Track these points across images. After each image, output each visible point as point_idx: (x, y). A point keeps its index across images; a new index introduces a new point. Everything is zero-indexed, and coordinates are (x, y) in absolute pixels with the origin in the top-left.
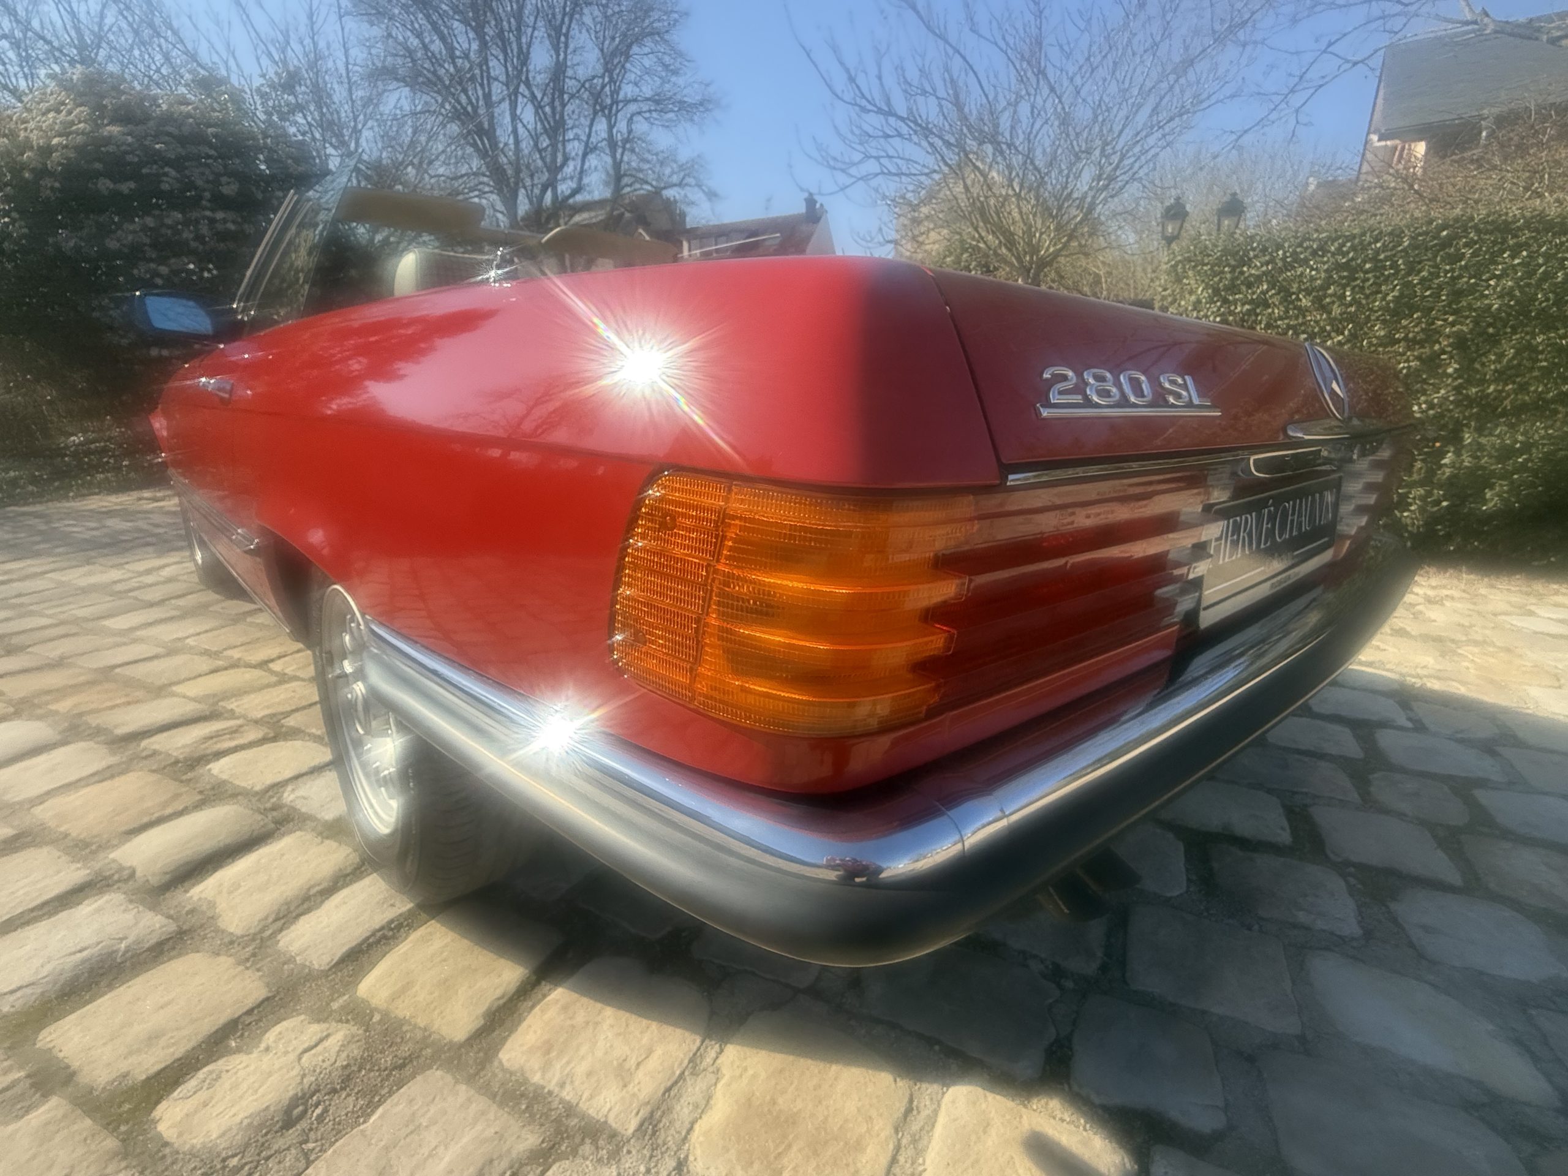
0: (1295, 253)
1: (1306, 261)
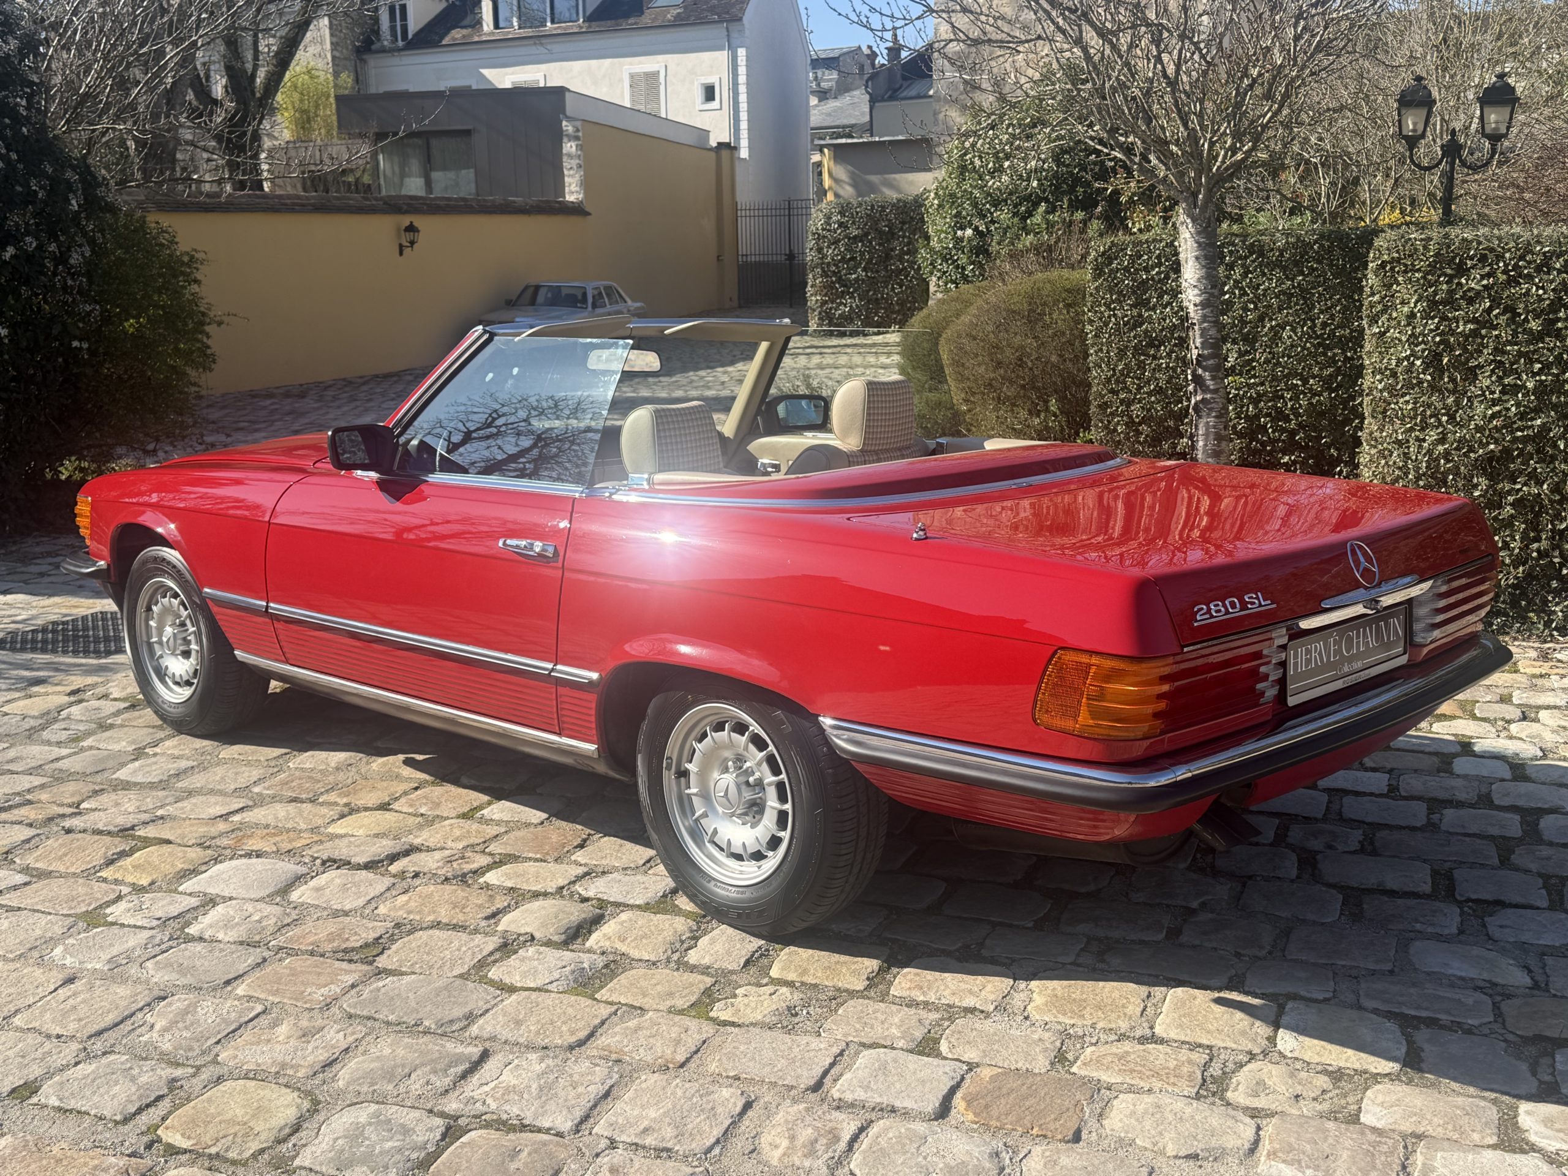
0: (1516, 267)
1: (1529, 278)
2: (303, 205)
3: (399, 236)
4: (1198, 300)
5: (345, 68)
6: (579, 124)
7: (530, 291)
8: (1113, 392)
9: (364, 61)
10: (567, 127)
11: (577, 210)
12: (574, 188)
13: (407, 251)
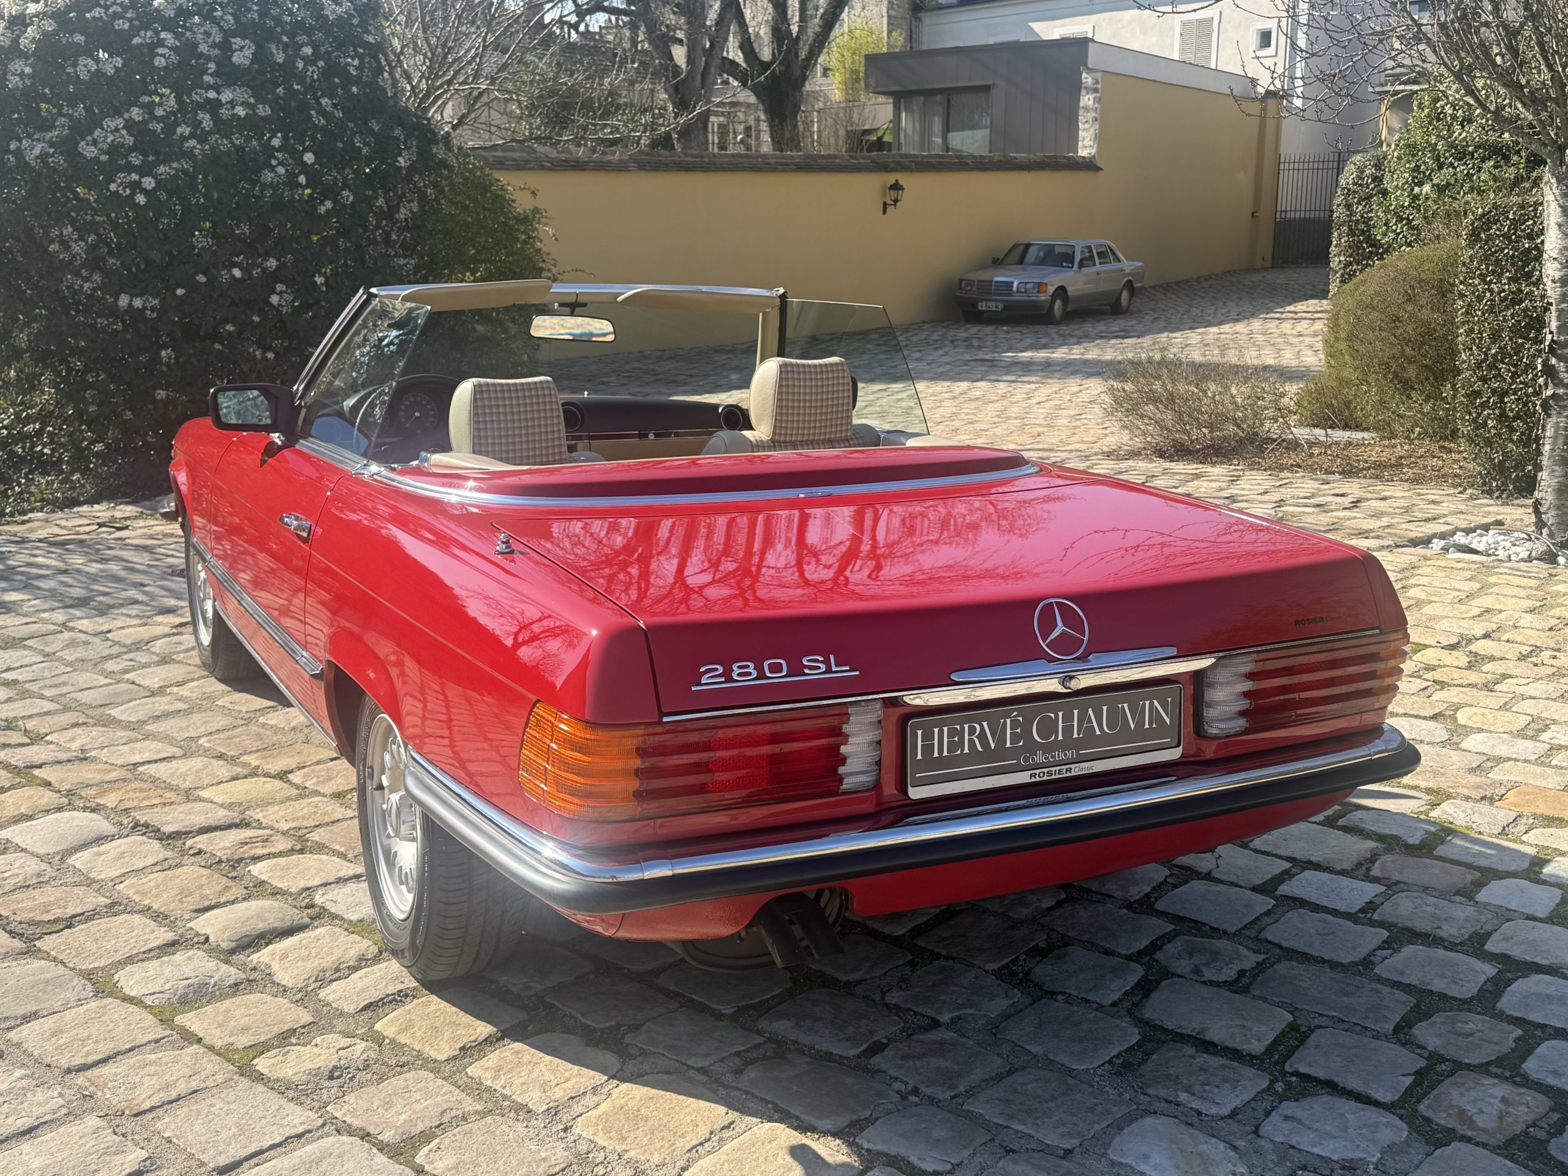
2: (786, 164)
3: (884, 194)
4: (1557, 275)
5: (900, 26)
6: (1098, 75)
7: (1020, 249)
8: (1484, 379)
9: (919, 19)
10: (1087, 79)
11: (1089, 166)
12: (1087, 142)
13: (890, 209)
